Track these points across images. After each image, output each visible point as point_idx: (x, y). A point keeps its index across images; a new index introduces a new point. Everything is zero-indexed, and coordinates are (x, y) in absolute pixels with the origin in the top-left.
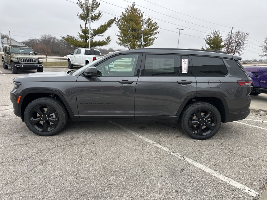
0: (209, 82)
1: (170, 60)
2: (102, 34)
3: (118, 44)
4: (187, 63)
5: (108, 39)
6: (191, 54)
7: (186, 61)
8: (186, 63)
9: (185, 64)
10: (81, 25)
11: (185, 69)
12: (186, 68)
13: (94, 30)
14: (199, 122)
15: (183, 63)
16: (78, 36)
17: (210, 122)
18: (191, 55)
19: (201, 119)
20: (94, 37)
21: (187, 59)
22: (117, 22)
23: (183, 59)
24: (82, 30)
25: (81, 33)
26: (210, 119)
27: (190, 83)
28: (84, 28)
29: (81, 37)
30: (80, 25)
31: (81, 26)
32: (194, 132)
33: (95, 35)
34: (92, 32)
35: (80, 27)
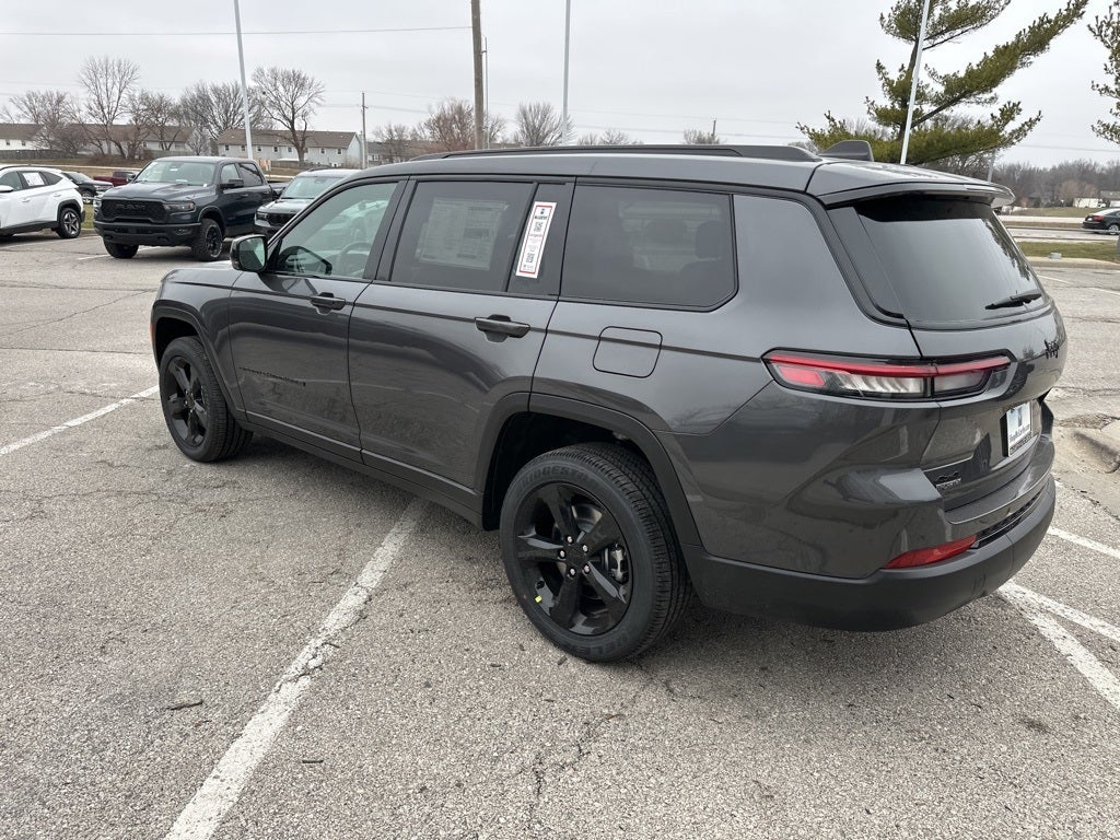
0: (600, 339)
1: (490, 209)
2: (987, 96)
3: (1101, 139)
4: (546, 225)
5: (1009, 113)
6: (577, 176)
7: (547, 211)
8: (545, 221)
9: (539, 229)
10: (883, 64)
11: (531, 257)
12: (536, 252)
13: (946, 80)
14: (562, 553)
15: (532, 224)
16: (869, 116)
17: (619, 574)
18: (578, 180)
19: (570, 539)
20: (945, 112)
21: (554, 205)
22: (1100, 19)
23: (536, 203)
24: (889, 83)
25: (884, 102)
26: (619, 556)
27: (520, 332)
28: (894, 75)
29: (884, 116)
30: (878, 64)
31: (879, 67)
32: (538, 599)
33: (955, 101)
34: (941, 89)
35: (879, 72)
